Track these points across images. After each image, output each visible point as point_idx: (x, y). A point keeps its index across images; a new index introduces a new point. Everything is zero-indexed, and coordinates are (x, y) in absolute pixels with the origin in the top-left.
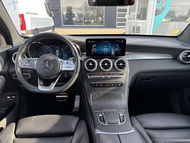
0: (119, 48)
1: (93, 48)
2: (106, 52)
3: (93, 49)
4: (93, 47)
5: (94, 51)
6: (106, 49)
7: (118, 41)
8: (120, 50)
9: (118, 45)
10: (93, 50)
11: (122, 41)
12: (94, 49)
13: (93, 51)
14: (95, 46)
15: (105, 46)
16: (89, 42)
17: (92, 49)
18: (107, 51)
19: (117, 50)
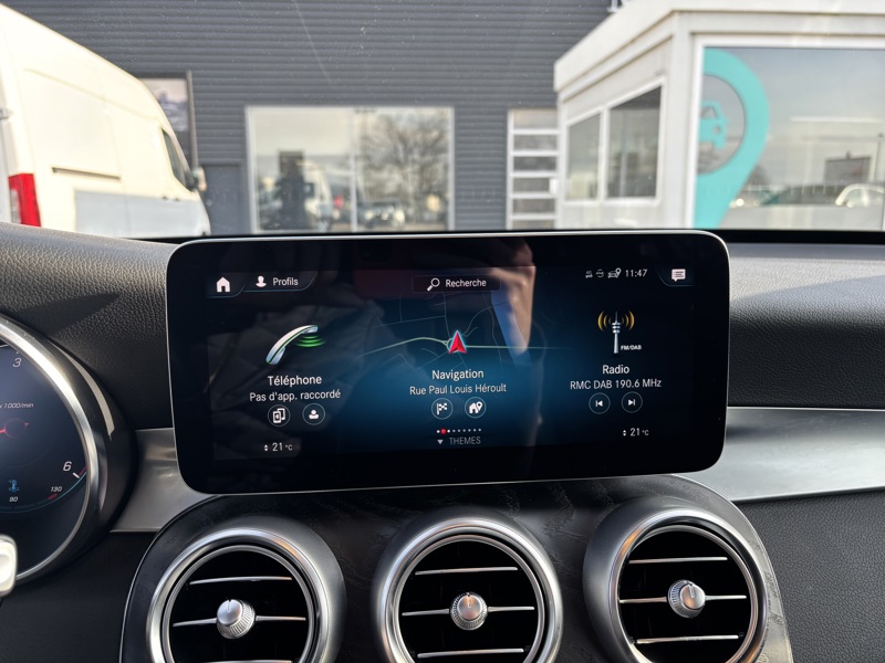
0: (639, 364)
1: (280, 369)
2: (460, 419)
3: (277, 381)
4: (277, 351)
5: (297, 410)
6: (456, 376)
7: (618, 273)
8: (648, 383)
9: (623, 329)
10: (278, 403)
11: (678, 274)
12: (298, 390)
13: (279, 417)
14: (310, 343)
15: (449, 344)
16: (223, 284)
17: (268, 390)
18: (475, 408)
19: (616, 395)
